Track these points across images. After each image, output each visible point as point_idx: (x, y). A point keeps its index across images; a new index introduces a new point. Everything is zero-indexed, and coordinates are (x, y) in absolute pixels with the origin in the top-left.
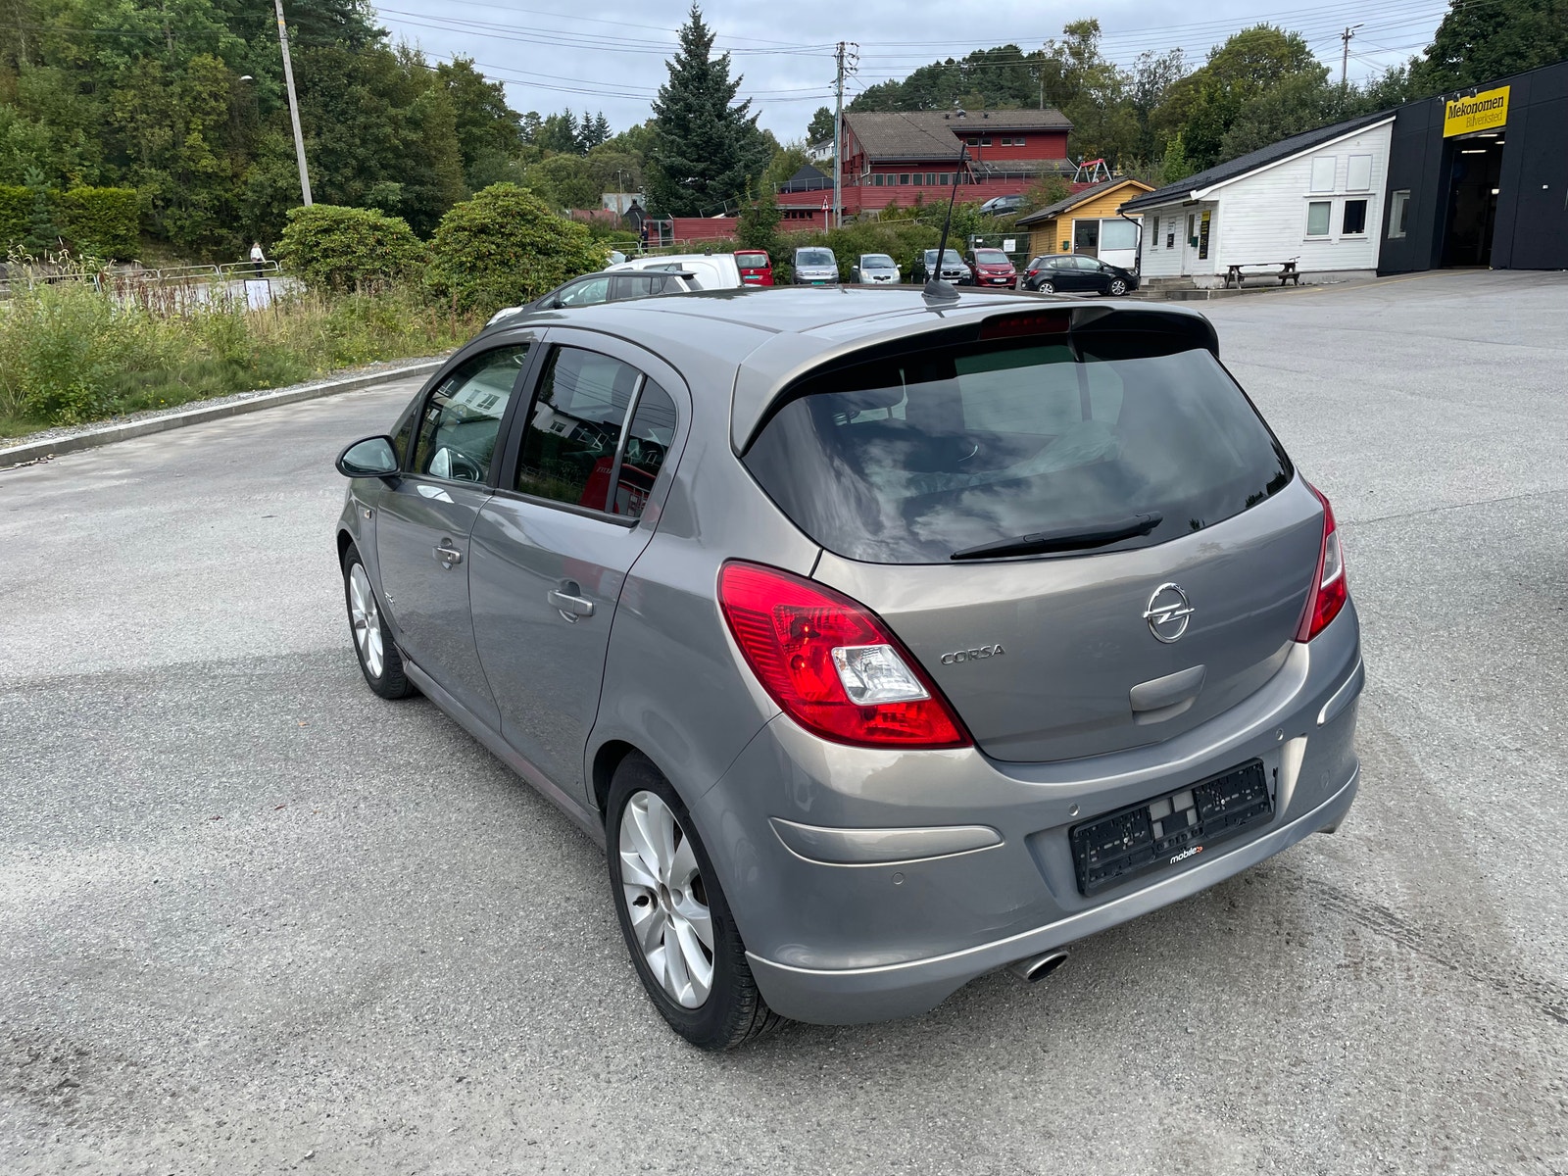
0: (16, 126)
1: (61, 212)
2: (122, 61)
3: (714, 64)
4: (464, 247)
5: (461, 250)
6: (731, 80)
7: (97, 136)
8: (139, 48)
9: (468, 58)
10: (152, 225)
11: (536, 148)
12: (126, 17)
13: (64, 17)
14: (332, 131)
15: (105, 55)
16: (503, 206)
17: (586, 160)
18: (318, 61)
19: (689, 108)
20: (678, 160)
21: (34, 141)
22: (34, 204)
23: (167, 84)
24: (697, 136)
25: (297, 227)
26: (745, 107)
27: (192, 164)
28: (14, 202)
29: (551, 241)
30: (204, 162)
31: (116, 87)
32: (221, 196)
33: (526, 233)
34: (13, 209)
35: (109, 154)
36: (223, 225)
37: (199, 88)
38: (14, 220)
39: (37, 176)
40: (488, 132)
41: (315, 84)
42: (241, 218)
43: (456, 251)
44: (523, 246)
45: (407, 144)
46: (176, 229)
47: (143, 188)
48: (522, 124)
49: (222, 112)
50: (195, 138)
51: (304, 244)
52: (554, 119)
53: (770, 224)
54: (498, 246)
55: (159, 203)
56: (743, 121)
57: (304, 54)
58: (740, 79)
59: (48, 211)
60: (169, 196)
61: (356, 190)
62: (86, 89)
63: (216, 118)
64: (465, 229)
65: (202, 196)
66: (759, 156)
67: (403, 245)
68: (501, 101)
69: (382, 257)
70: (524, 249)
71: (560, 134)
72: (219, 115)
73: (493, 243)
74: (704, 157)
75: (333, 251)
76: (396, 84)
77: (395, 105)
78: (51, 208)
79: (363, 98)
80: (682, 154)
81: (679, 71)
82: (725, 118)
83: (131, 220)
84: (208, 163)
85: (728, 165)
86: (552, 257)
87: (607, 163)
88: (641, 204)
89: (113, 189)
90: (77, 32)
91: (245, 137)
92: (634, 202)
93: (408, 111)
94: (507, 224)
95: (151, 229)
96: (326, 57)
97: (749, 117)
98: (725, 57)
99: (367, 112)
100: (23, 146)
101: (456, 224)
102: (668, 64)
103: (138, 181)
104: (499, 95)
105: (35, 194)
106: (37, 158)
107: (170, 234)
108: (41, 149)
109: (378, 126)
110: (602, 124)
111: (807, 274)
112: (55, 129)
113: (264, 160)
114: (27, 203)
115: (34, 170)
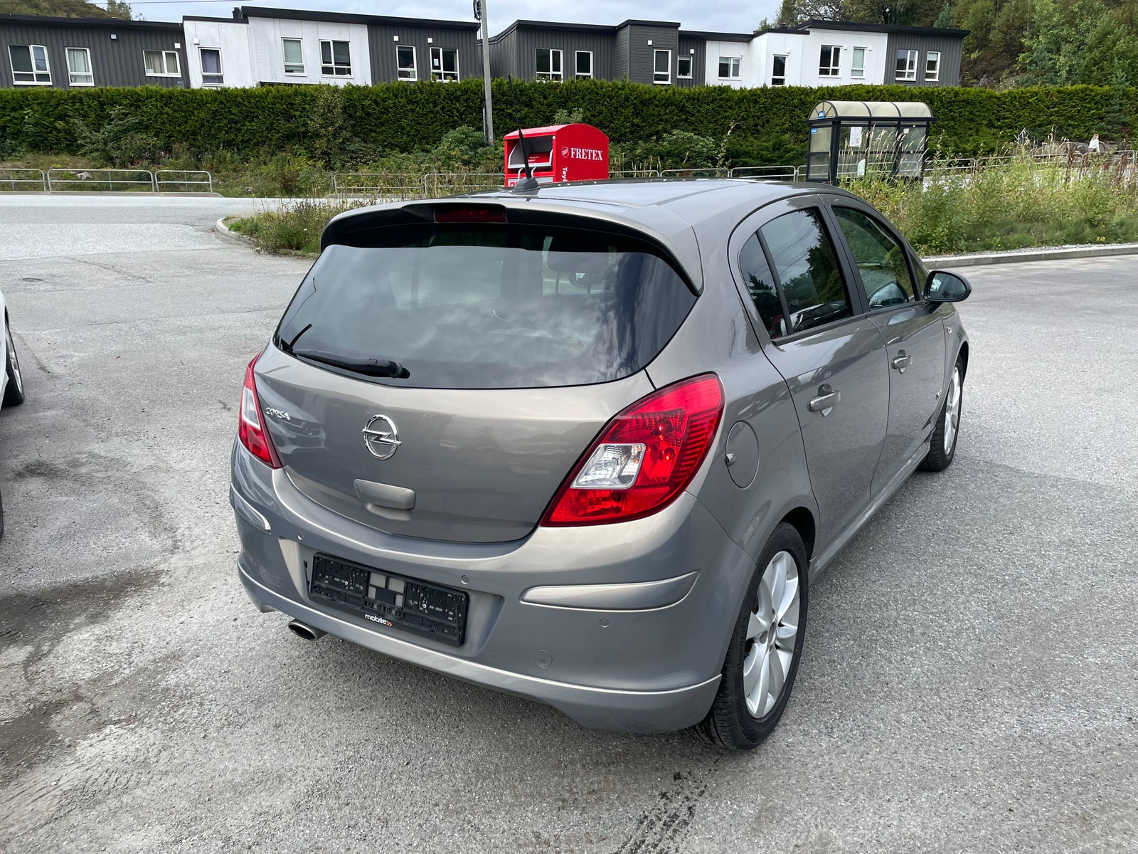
0: (1122, 41)
1: (1131, 104)
21: (1131, 51)
22: (1112, 99)
28: (1098, 98)
34: (1096, 103)
38: (1094, 111)
39: (1122, 77)
59: (1121, 104)
78: (1124, 101)
100: (1122, 56)
105: (1115, 91)
106: (1129, 64)
114: (1107, 98)
115: (1120, 74)
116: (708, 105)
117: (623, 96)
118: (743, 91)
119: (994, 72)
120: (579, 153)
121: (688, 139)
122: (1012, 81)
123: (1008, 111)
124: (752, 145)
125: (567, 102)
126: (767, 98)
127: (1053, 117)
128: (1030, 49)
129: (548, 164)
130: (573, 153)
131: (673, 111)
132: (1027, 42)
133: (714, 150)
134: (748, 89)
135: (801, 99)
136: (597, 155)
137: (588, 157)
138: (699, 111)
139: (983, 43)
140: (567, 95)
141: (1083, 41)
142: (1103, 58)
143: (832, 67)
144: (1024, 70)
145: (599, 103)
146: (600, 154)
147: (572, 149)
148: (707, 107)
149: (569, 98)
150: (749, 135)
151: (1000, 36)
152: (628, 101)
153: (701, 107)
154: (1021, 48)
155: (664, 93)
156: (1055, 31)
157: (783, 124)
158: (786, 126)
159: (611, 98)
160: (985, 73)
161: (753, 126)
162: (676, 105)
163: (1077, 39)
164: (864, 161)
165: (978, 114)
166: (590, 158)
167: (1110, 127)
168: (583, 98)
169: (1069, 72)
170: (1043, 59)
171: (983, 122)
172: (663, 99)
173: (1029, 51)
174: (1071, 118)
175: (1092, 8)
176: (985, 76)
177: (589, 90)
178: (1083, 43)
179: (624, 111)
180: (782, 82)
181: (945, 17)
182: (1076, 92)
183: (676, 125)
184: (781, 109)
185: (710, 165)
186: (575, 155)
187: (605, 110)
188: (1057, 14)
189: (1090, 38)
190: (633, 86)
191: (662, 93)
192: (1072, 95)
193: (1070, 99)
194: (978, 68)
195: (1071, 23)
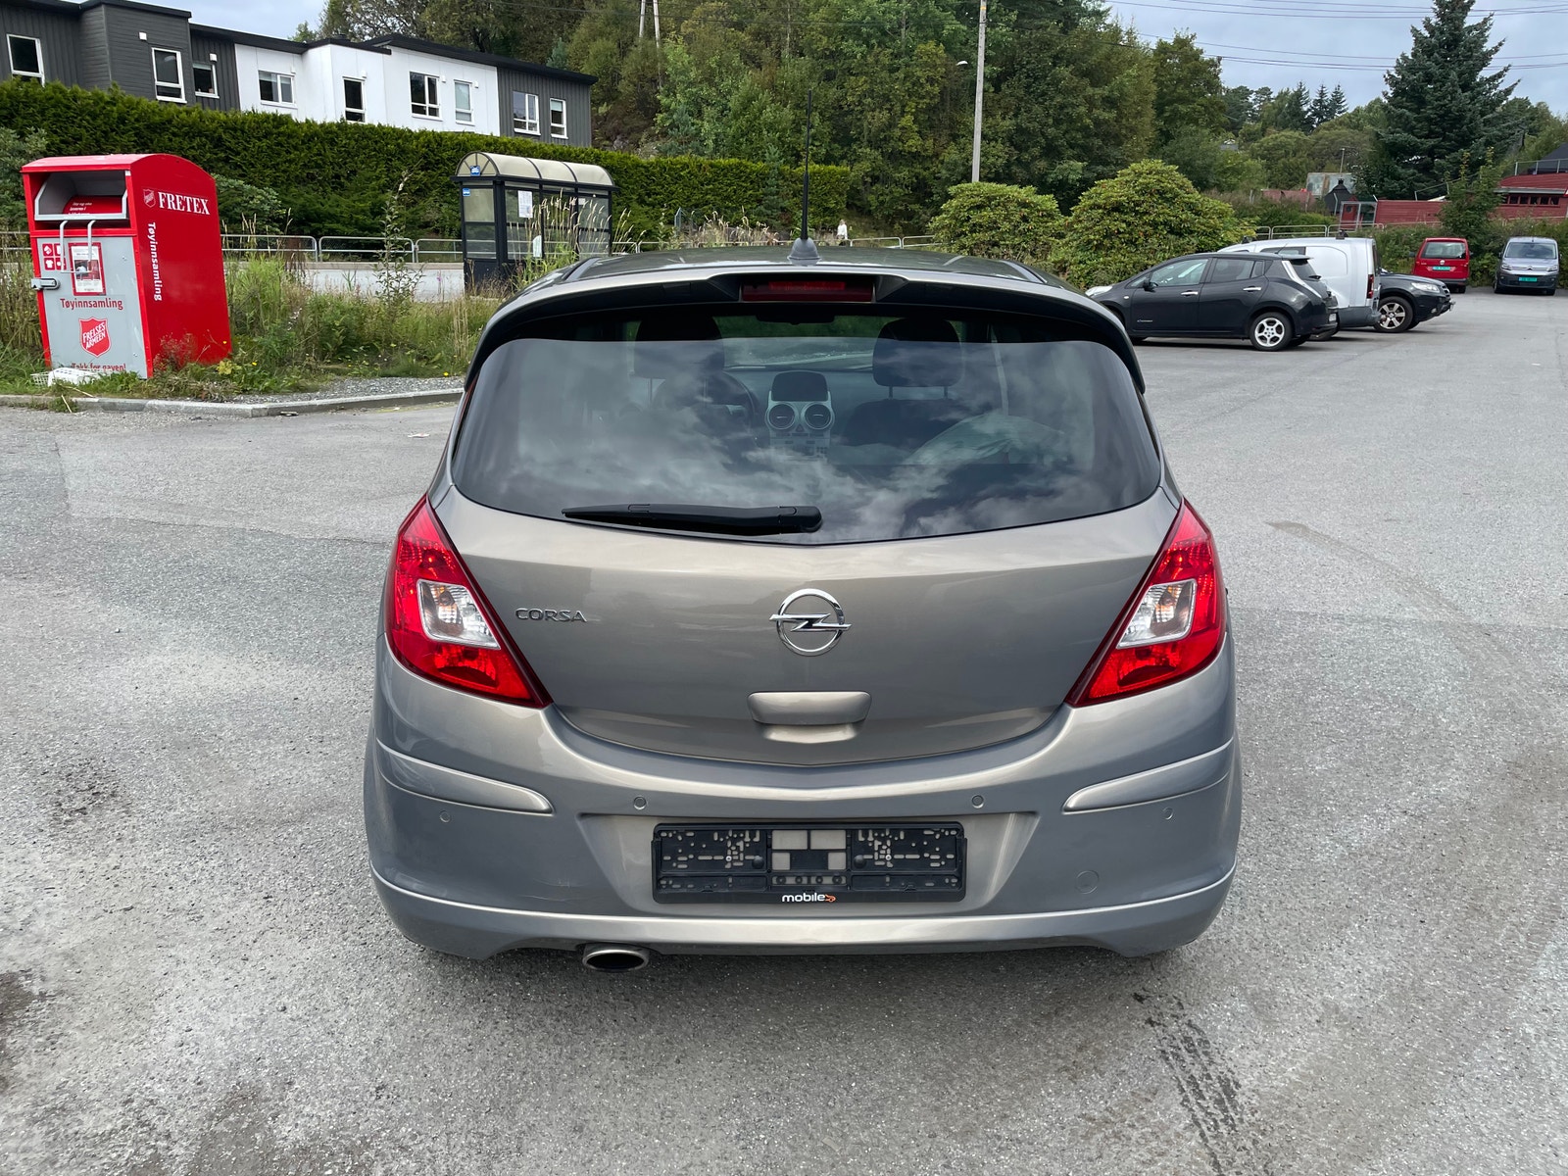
0: (768, 110)
1: (788, 186)
2: (860, 50)
3: (1470, 29)
4: (1095, 225)
5: (1091, 228)
6: (1488, 46)
7: (829, 119)
8: (877, 38)
9: (1189, 34)
10: (859, 200)
11: (1259, 126)
12: (870, 10)
13: (823, 12)
14: (1028, 111)
15: (849, 45)
16: (1143, 184)
17: (1310, 138)
18: (1030, 44)
19: (1429, 78)
20: (1403, 136)
21: (780, 123)
22: (768, 179)
23: (893, 70)
24: (1432, 109)
25: (954, 202)
26: (1500, 75)
27: (900, 144)
28: (753, 176)
29: (1185, 221)
30: (910, 143)
31: (852, 74)
32: (919, 174)
33: (1161, 211)
34: (752, 182)
35: (837, 134)
36: (918, 201)
37: (919, 74)
38: (751, 192)
39: (775, 154)
40: (1194, 110)
41: (1023, 66)
42: (932, 195)
43: (1087, 229)
44: (1155, 225)
45: (1097, 123)
46: (877, 204)
47: (857, 166)
48: (1250, 100)
49: (935, 95)
50: (907, 120)
51: (957, 219)
52: (1286, 94)
53: (1483, 210)
54: (1129, 224)
55: (869, 180)
56: (1494, 91)
57: (1019, 38)
58: (1500, 44)
59: (778, 185)
60: (877, 173)
61: (1040, 169)
62: (829, 77)
63: (928, 101)
64: (1099, 207)
65: (904, 174)
66: (1507, 131)
67: (1046, 222)
68: (1216, 76)
69: (1023, 233)
70: (1156, 228)
71: (1290, 111)
72: (931, 99)
73: (1124, 221)
74: (1437, 133)
75: (981, 226)
76: (1100, 63)
77: (1093, 85)
78: (780, 182)
79: (1064, 79)
80: (1411, 130)
81: (1426, 37)
82: (1472, 89)
83: (841, 194)
84: (914, 143)
85: (1465, 142)
86: (1184, 238)
87: (1332, 142)
88: (1349, 184)
89: (832, 167)
90: (830, 25)
91: (951, 119)
92: (1341, 182)
93: (1104, 91)
94: (1143, 202)
95: (858, 203)
96: (1037, 40)
97: (1502, 87)
98: (1485, 21)
99: (1067, 92)
100: (771, 128)
101: (1092, 201)
102: (1415, 31)
103: (855, 160)
104: (1215, 70)
105: (770, 169)
106: (779, 138)
107: (872, 208)
108: (784, 130)
109: (1073, 106)
110: (1338, 98)
111: (1515, 268)
112: (798, 112)
113: (962, 140)
114: (763, 177)
115: (773, 149)
116: (260, 140)
117: (116, 115)
118: (311, 125)
119: (629, 134)
120: (172, 201)
121: (236, 188)
122: (652, 147)
123: (658, 185)
124: (338, 206)
125: (13, 116)
126: (349, 139)
127: (708, 196)
128: (667, 109)
129: (122, 216)
130: (161, 200)
131: (205, 145)
132: (665, 101)
133: (281, 208)
134: (319, 123)
135: (398, 145)
136: (201, 206)
137: (186, 209)
138: (245, 149)
139: (610, 95)
140: (12, 105)
141: (726, 105)
142: (751, 128)
143: (428, 105)
144: (664, 134)
145: (73, 122)
146: (204, 205)
147: (160, 194)
148: (258, 143)
149: (17, 111)
150: (329, 189)
151: (631, 88)
152: (124, 123)
153: (248, 142)
154: (657, 108)
155: (184, 115)
156: (694, 90)
157: (378, 178)
158: (382, 181)
159: (94, 117)
160: (618, 134)
161: (333, 177)
162: (207, 137)
163: (719, 101)
164: (539, 238)
165: (625, 185)
166: (189, 210)
167: (769, 212)
168: (42, 112)
169: (715, 141)
170: (685, 124)
171: (633, 196)
172: (184, 126)
173: (666, 111)
174: (728, 198)
175: (731, 65)
176: (619, 137)
177: (53, 101)
178: (725, 108)
179: (118, 138)
180: (360, 117)
181: (561, 52)
182: (730, 168)
183: (212, 167)
184: (372, 157)
185: (277, 230)
186: (165, 204)
187: (86, 135)
188: (694, 68)
189: (734, 102)
190: (130, 101)
191: (181, 116)
192: (725, 171)
193: (725, 175)
194: (610, 126)
195: (709, 79)
